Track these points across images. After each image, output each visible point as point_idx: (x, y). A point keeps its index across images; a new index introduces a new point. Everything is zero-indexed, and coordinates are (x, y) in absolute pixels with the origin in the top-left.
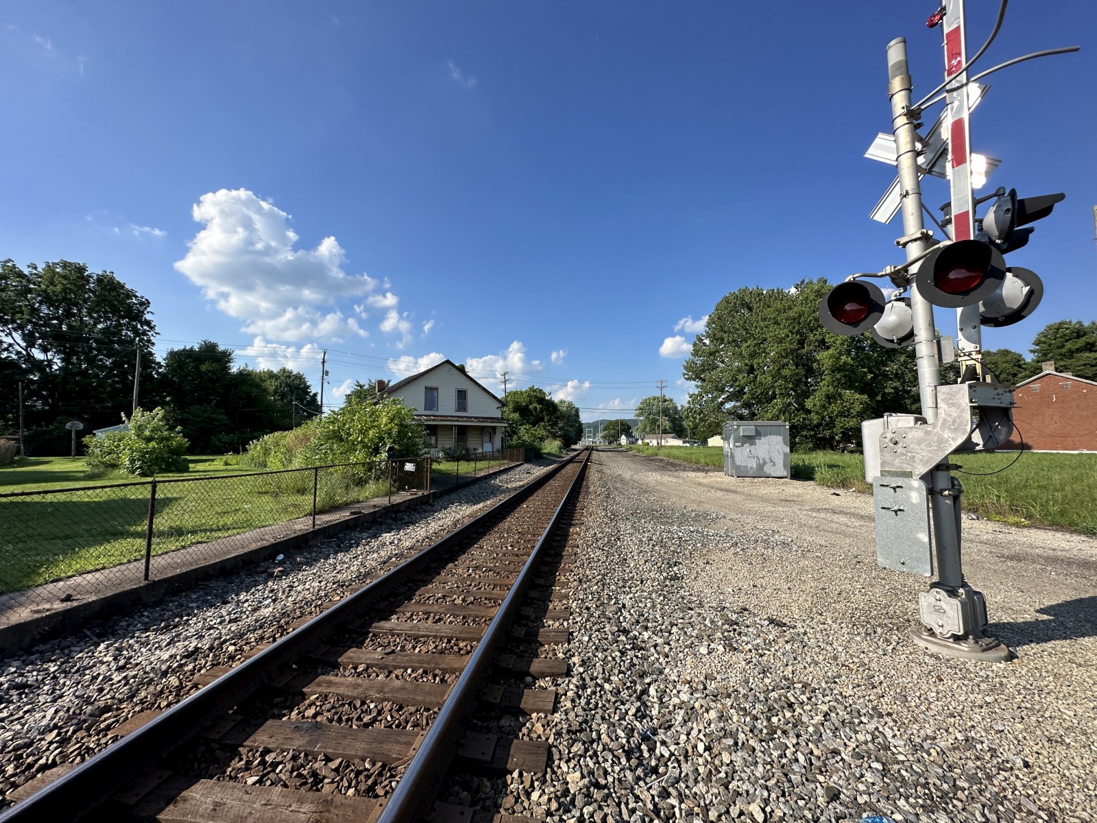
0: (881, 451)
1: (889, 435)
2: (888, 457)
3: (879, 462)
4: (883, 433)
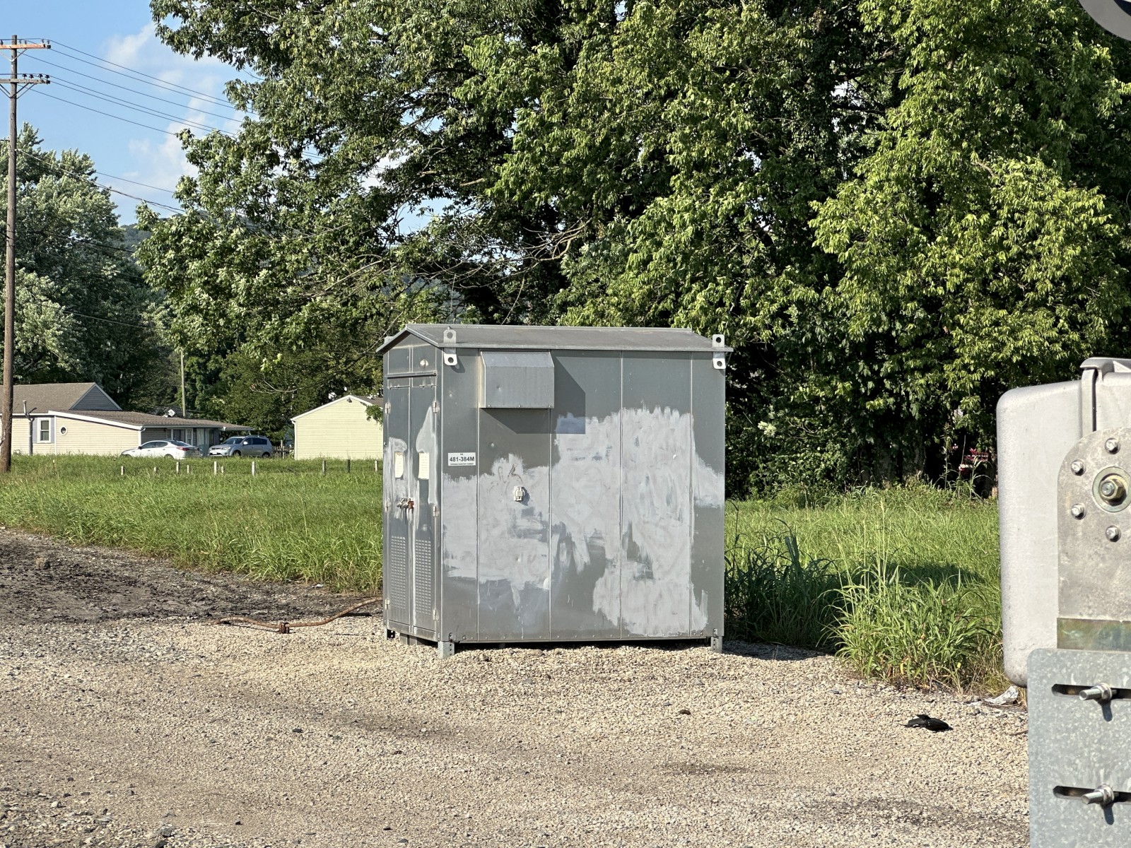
0: (1065, 533)
1: (1096, 462)
2: (1090, 561)
3: (1053, 583)
4: (1075, 453)
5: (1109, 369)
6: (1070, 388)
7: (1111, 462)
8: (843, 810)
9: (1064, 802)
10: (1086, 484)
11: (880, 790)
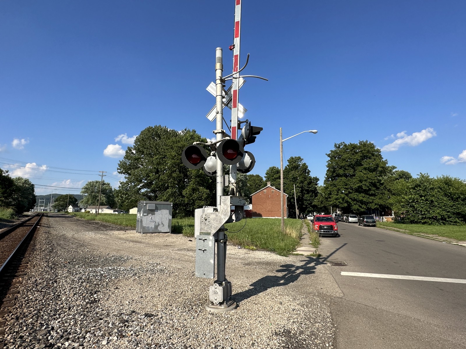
0: (201, 223)
2: (203, 226)
3: (199, 228)
4: (202, 215)
5: (206, 207)
6: (202, 209)
7: (205, 216)
8: (181, 250)
9: (199, 251)
10: (203, 218)
11: (185, 247)
